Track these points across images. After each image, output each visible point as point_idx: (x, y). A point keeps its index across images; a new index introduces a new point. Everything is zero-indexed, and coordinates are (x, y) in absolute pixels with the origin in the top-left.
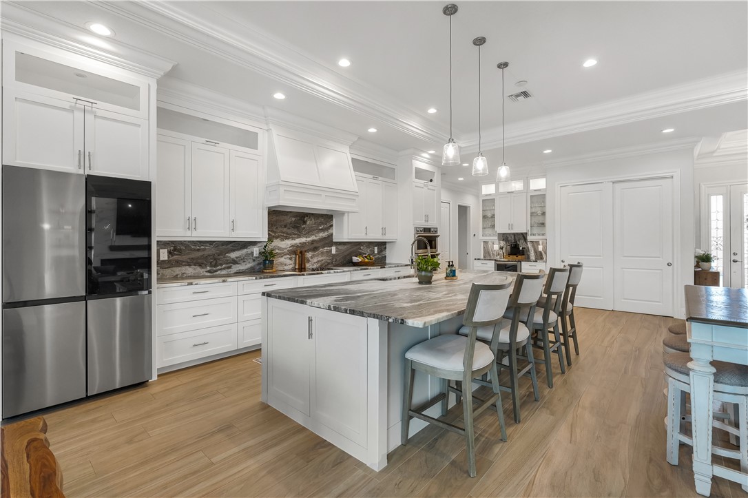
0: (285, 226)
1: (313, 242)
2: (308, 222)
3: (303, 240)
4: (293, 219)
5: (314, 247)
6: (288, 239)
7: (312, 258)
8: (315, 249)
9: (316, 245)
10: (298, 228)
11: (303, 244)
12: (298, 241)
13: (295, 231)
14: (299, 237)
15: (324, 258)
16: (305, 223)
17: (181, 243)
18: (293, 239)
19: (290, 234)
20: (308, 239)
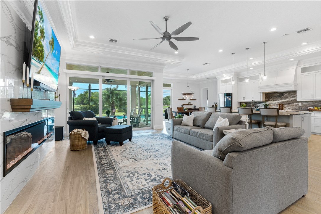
0: (275, 97)
1: (287, 101)
2: (285, 95)
3: (283, 101)
4: (278, 94)
5: (289, 103)
6: (276, 100)
7: (287, 107)
8: (289, 104)
9: (289, 102)
10: (280, 97)
11: (283, 102)
12: (280, 101)
13: (279, 98)
14: (281, 100)
15: (294, 107)
16: (283, 95)
17: (247, 102)
18: (278, 100)
19: (277, 99)
20: (285, 101)
